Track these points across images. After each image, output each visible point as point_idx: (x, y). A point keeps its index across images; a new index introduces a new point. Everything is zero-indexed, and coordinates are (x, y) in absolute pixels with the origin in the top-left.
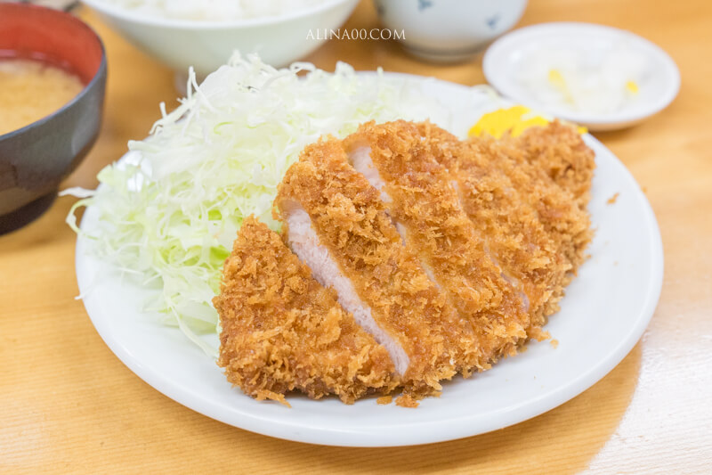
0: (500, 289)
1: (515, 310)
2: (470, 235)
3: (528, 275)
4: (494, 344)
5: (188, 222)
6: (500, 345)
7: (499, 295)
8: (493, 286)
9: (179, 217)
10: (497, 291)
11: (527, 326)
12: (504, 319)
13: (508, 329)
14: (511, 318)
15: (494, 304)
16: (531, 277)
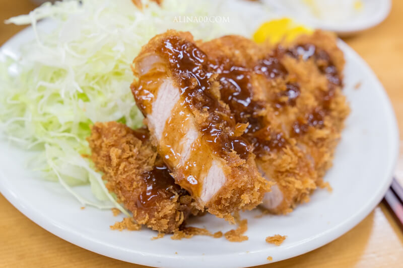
0: (296, 154)
1: (306, 169)
2: (272, 119)
3: (314, 142)
4: (294, 194)
5: (62, 102)
6: (297, 195)
7: (295, 159)
8: (290, 152)
9: (55, 98)
10: (294, 156)
11: (315, 180)
12: (300, 176)
13: (303, 183)
14: (304, 175)
15: (292, 166)
16: (316, 144)
